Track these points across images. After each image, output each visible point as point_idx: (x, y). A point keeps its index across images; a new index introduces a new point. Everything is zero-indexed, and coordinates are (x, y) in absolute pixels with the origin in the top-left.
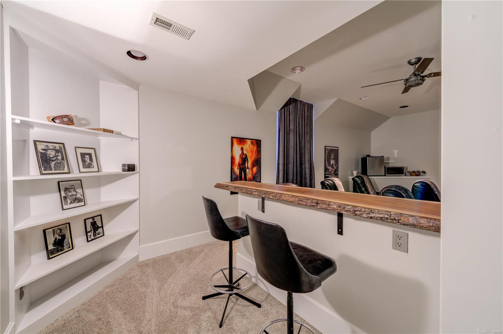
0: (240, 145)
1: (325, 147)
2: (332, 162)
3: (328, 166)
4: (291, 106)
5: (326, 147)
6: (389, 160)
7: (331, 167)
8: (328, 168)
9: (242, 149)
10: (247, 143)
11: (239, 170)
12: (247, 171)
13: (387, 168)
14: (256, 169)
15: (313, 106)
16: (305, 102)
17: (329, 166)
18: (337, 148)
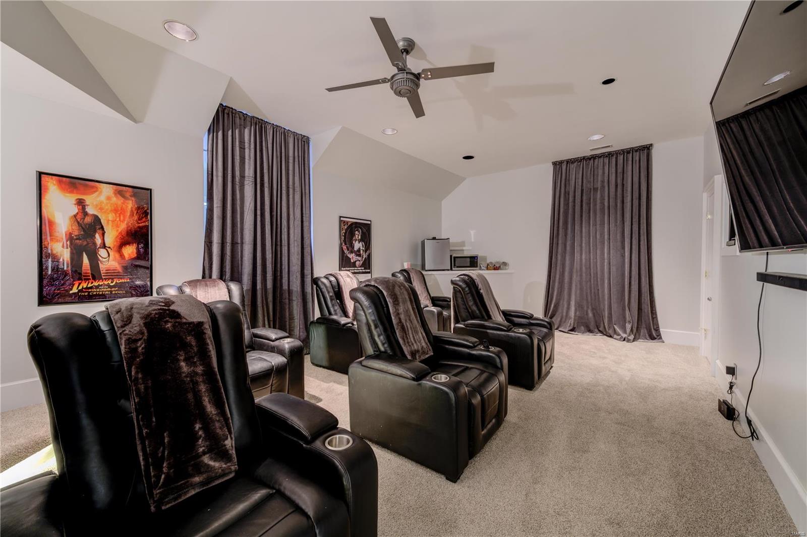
0: (71, 192)
1: (340, 217)
2: (358, 245)
3: (346, 251)
4: (247, 131)
5: (342, 219)
6: (464, 246)
7: (354, 254)
8: (349, 255)
9: (81, 203)
10: (101, 192)
11: (69, 249)
12: (102, 253)
13: (454, 257)
14: (135, 251)
15: (309, 140)
16: (287, 129)
17: (352, 252)
18: (369, 222)
